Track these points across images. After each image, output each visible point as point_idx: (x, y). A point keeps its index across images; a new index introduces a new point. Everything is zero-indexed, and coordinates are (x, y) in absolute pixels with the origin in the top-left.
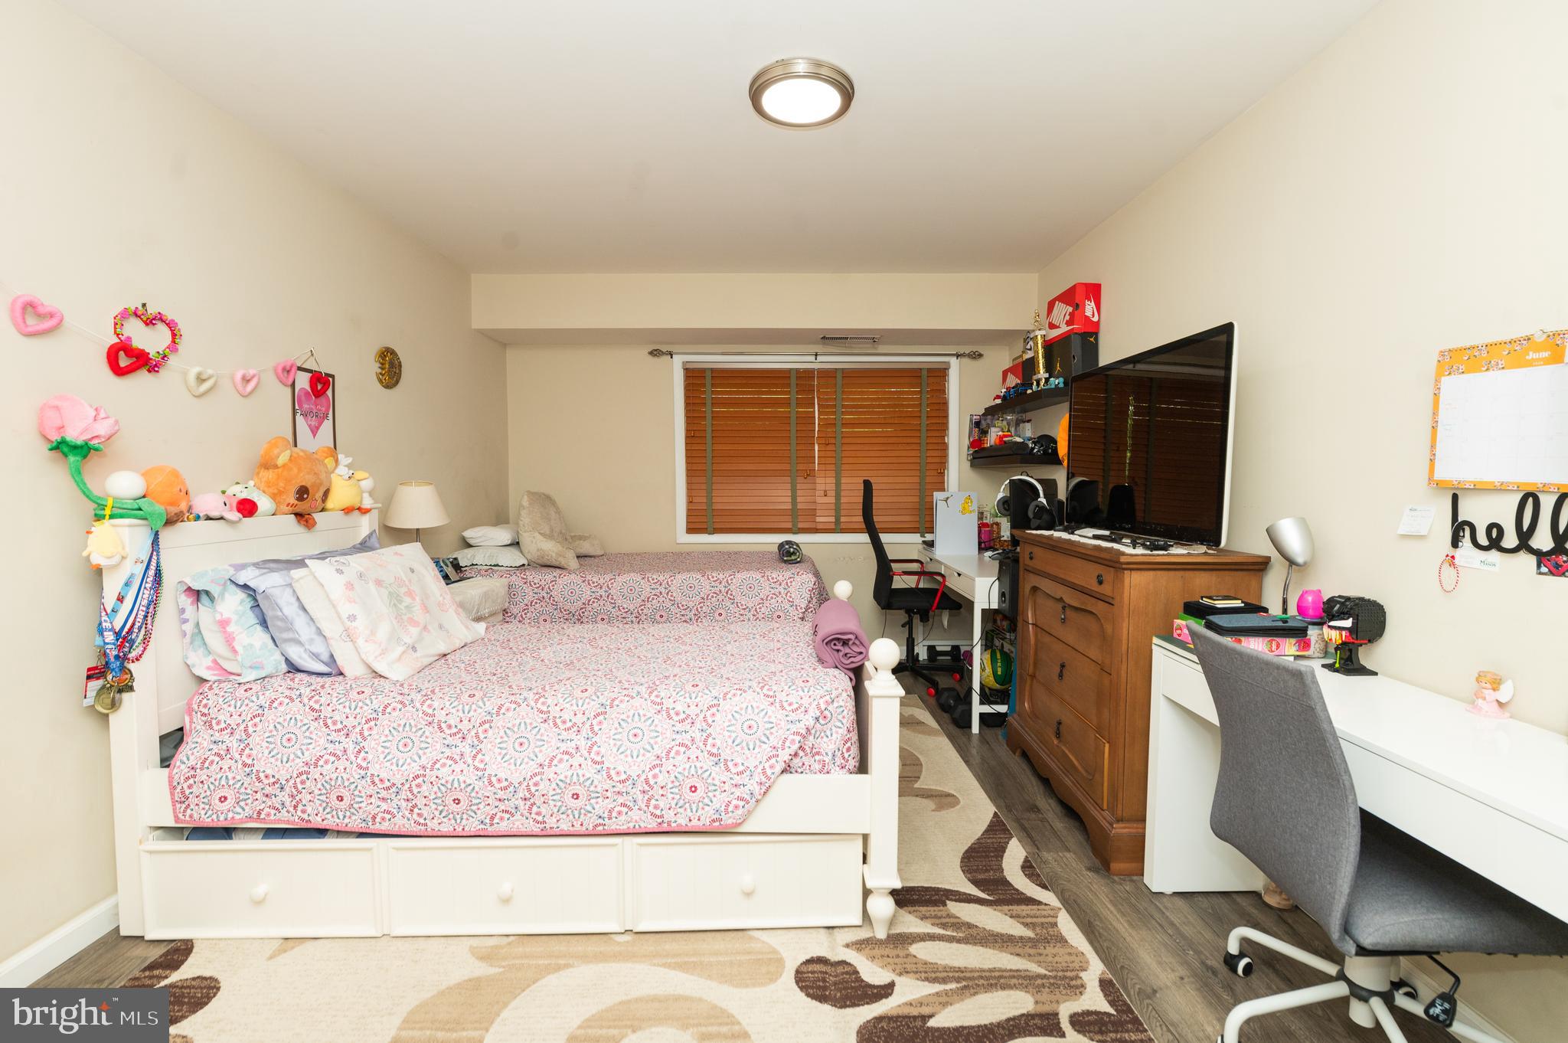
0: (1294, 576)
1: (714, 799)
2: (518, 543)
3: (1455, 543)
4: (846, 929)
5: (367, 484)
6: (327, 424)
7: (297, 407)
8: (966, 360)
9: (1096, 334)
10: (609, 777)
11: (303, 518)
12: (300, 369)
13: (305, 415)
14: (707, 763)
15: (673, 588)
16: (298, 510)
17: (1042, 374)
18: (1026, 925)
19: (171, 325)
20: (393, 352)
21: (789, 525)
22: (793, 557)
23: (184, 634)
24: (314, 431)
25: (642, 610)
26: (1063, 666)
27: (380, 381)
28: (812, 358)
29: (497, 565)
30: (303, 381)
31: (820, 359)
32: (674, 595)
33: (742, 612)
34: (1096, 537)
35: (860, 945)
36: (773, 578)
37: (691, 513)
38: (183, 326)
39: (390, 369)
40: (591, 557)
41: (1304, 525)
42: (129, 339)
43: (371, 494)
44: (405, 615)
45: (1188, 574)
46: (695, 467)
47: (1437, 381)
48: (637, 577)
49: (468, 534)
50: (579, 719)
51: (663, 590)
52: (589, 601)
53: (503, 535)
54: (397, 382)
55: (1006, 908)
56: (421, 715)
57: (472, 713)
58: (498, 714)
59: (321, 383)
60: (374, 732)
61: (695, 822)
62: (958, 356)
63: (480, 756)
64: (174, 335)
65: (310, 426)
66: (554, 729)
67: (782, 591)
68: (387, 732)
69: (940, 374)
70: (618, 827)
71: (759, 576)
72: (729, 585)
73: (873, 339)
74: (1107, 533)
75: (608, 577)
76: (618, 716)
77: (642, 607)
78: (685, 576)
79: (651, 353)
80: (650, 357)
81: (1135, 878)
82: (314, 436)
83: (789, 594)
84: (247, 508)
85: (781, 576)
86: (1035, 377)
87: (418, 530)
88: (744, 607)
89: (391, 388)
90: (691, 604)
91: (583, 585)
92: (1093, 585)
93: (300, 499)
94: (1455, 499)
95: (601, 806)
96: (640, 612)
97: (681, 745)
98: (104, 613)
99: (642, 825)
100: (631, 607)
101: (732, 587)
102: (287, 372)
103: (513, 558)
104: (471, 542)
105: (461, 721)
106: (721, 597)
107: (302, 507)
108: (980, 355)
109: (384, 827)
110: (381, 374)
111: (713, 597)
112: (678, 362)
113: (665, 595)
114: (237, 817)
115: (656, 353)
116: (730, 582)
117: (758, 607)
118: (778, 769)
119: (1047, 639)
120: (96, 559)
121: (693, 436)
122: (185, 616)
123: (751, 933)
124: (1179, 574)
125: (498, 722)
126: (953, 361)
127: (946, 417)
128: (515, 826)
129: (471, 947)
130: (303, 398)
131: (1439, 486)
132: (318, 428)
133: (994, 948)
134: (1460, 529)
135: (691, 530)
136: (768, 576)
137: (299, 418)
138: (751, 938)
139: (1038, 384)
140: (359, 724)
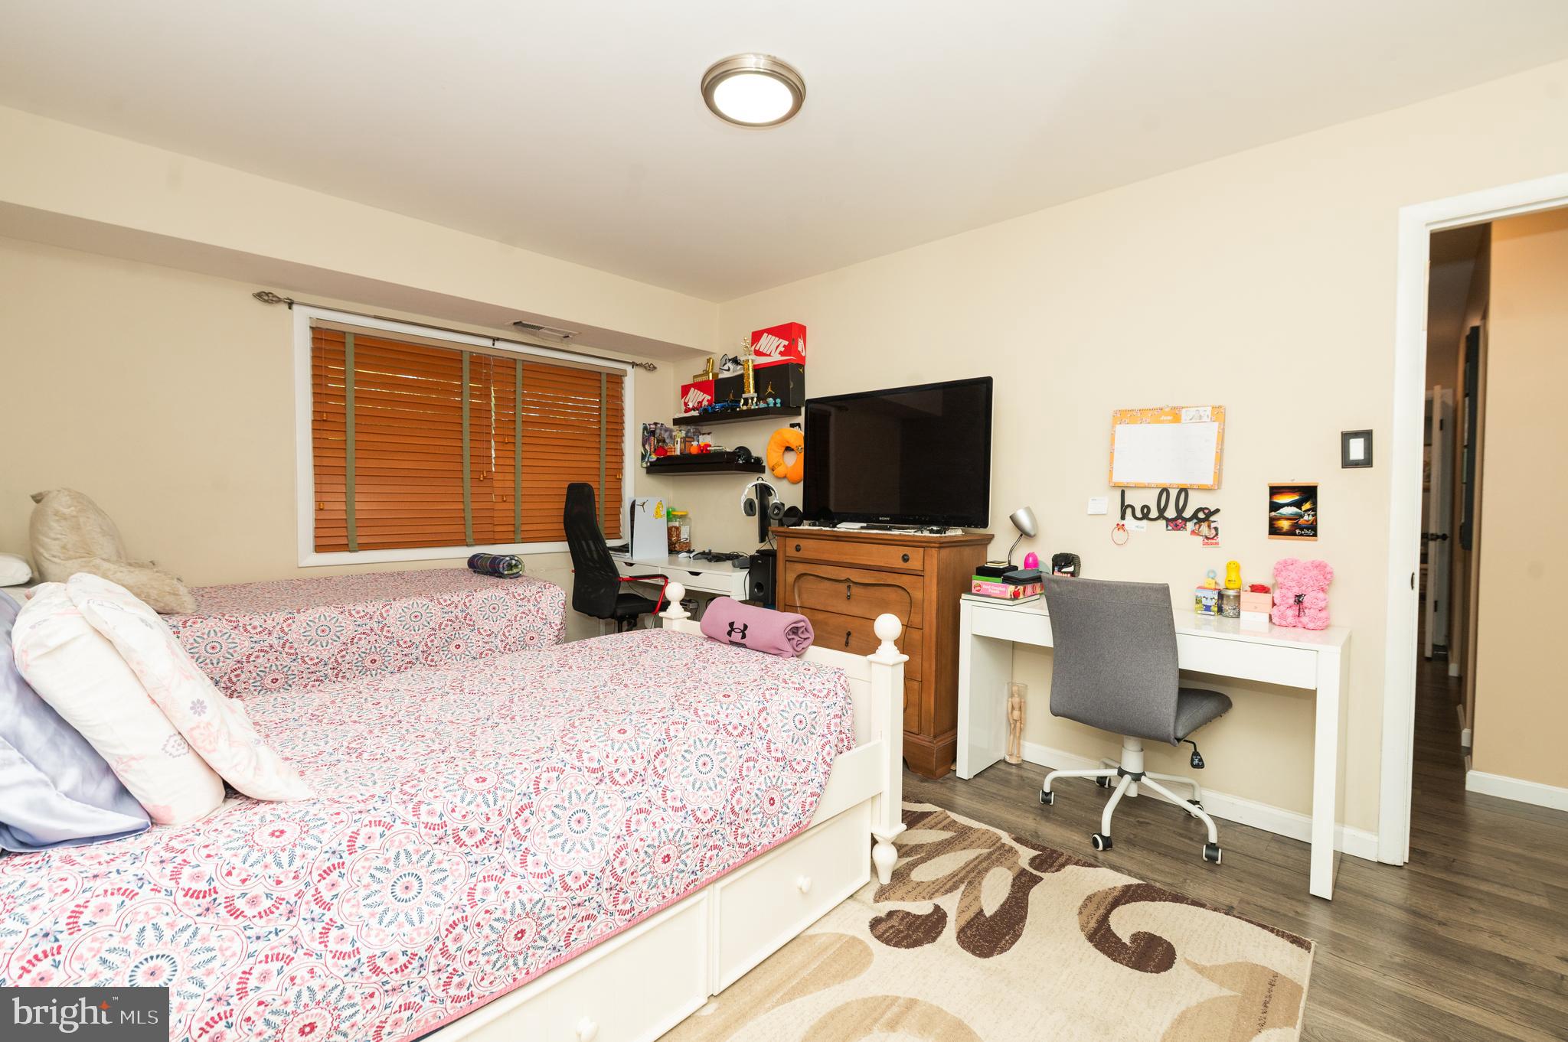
0: (1024, 543)
1: (790, 805)
3: (1123, 517)
4: (862, 891)
8: (641, 371)
9: (802, 366)
10: (698, 820)
14: (776, 770)
17: (751, 392)
18: (944, 828)
22: (515, 571)
25: (343, 657)
26: (849, 634)
28: (487, 342)
31: (498, 344)
32: (392, 629)
33: (487, 639)
34: (862, 528)
36: (519, 595)
37: (320, 524)
41: (1029, 510)
46: (326, 462)
47: (1113, 427)
48: (332, 612)
50: (639, 766)
51: (375, 626)
52: (249, 656)
55: (920, 824)
56: (423, 831)
57: (500, 803)
58: (537, 792)
60: (340, 889)
61: (778, 836)
62: (634, 364)
63: (530, 858)
66: (614, 788)
67: (532, 608)
68: (366, 880)
69: (616, 380)
70: (709, 876)
71: (503, 594)
72: (468, 608)
73: (568, 333)
75: (280, 617)
76: (679, 748)
79: (259, 296)
80: (257, 302)
81: (948, 776)
83: (540, 611)
86: (744, 396)
88: (489, 633)
91: (234, 633)
92: (899, 564)
94: (1123, 493)
95: (692, 859)
96: (340, 660)
97: (748, 760)
99: (731, 862)
100: (325, 656)
101: (471, 610)
105: (488, 819)
106: (457, 625)
108: (655, 368)
111: (447, 625)
112: (301, 315)
113: (379, 632)
115: (263, 297)
116: (468, 605)
117: (506, 631)
119: (820, 616)
121: (323, 422)
123: (804, 934)
125: (543, 802)
126: (629, 368)
127: (622, 423)
128: (599, 932)
131: (1115, 486)
133: (948, 852)
134: (1124, 507)
135: (319, 548)
138: (811, 937)
139: (746, 403)
140: (307, 884)
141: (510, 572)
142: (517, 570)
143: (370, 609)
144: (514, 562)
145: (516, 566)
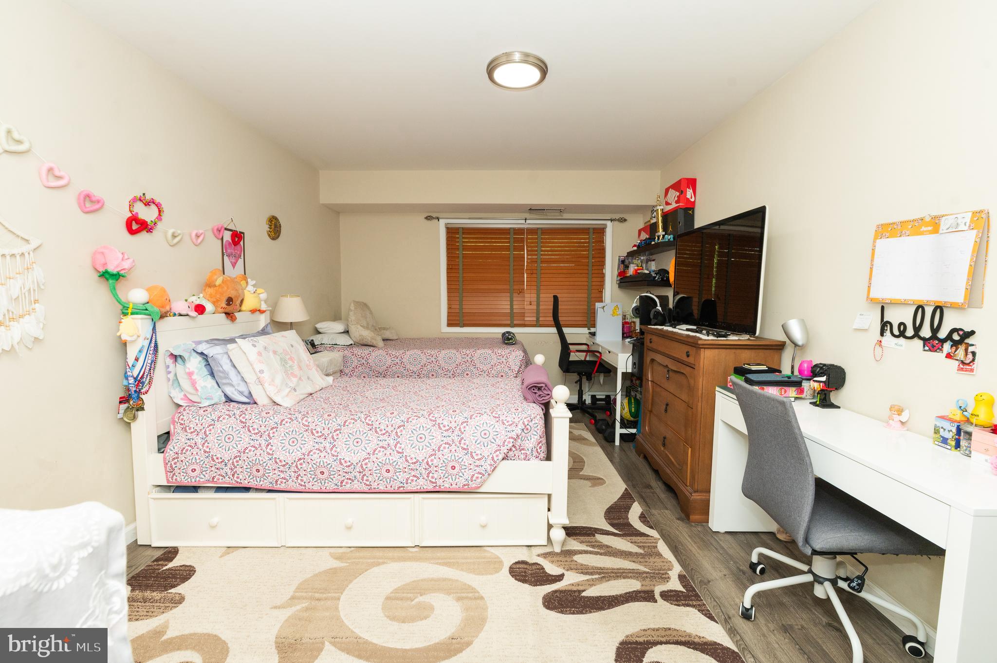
0: (798, 353)
1: (465, 474)
2: (348, 332)
3: (882, 334)
4: (538, 547)
5: (264, 296)
6: (241, 261)
7: (224, 252)
8: (616, 223)
9: (693, 209)
10: (407, 461)
11: (229, 315)
12: (226, 229)
13: (228, 256)
14: (461, 453)
15: (439, 359)
16: (227, 311)
17: (661, 232)
18: (639, 547)
19: (158, 206)
20: (276, 219)
21: (509, 322)
22: (511, 341)
23: (169, 380)
24: (234, 265)
25: (421, 371)
26: (667, 405)
27: (269, 236)
28: (523, 222)
29: (336, 344)
30: (227, 236)
31: (528, 221)
32: (440, 362)
33: (480, 373)
34: (688, 330)
35: (545, 555)
36: (498, 353)
37: (449, 314)
38: (164, 206)
39: (275, 228)
40: (390, 340)
41: (803, 324)
42: (137, 213)
43: (266, 302)
44: (289, 370)
45: (738, 351)
46: (453, 287)
47: (874, 242)
48: (418, 352)
49: (318, 326)
50: (390, 429)
51: (433, 360)
52: (390, 366)
53: (339, 327)
54: (279, 236)
55: (629, 538)
56: (301, 426)
57: (330, 425)
58: (344, 425)
59: (237, 237)
60: (275, 435)
61: (454, 486)
62: (611, 220)
63: (334, 449)
64: (160, 211)
65: (231, 262)
66: (376, 434)
67: (504, 361)
68: (283, 435)
69: (600, 232)
70: (411, 488)
71: (490, 352)
72: (473, 357)
73: (560, 210)
74: (695, 327)
75: (401, 352)
76: (411, 427)
77: (422, 370)
78: (447, 351)
79: (426, 218)
80: (426, 221)
81: (704, 524)
82: (234, 268)
83: (508, 363)
84: (200, 309)
85: (503, 352)
86: (657, 234)
87: (291, 323)
88: (482, 370)
89: (275, 240)
90: (450, 368)
91: (387, 356)
92: (684, 358)
93: (228, 304)
94: (883, 308)
95: (402, 477)
96: (420, 373)
97: (446, 443)
98: (128, 367)
99: (425, 487)
100: (415, 370)
101: (474, 358)
102: (219, 231)
103: (345, 340)
104: (321, 330)
105: (324, 429)
106: (468, 364)
107: (229, 309)
108: (625, 220)
109: (282, 487)
110: (269, 231)
111: (463, 364)
112: (442, 223)
113: (435, 363)
114: (202, 480)
115: (429, 218)
116: (473, 355)
117: (490, 370)
118: (501, 457)
119: (658, 389)
120: (124, 337)
121: (450, 269)
122: (169, 370)
123: (485, 548)
124: (733, 351)
125: (345, 430)
126: (609, 223)
127: (604, 257)
128: (355, 487)
129: (330, 553)
130: (228, 247)
131: (872, 301)
132: (235, 263)
133: (621, 558)
134: (885, 325)
135: (449, 325)
136: (496, 352)
137: (226, 258)
138: (485, 551)
139: (659, 239)
140: (267, 430)
141: (508, 342)
142: (512, 341)
143: (433, 353)
144: (510, 337)
145: (511, 339)
